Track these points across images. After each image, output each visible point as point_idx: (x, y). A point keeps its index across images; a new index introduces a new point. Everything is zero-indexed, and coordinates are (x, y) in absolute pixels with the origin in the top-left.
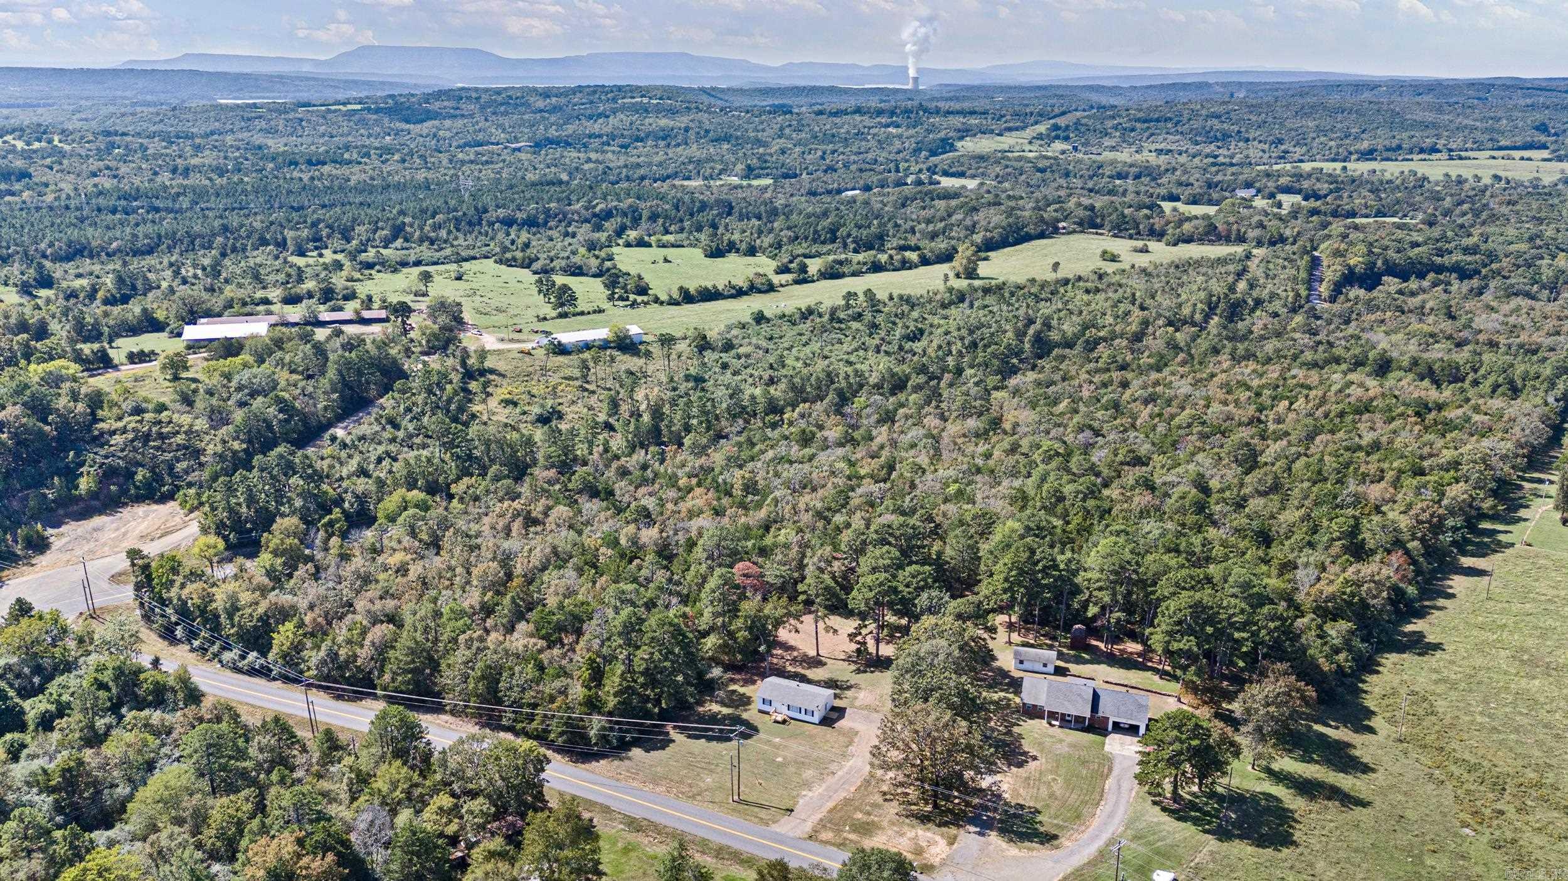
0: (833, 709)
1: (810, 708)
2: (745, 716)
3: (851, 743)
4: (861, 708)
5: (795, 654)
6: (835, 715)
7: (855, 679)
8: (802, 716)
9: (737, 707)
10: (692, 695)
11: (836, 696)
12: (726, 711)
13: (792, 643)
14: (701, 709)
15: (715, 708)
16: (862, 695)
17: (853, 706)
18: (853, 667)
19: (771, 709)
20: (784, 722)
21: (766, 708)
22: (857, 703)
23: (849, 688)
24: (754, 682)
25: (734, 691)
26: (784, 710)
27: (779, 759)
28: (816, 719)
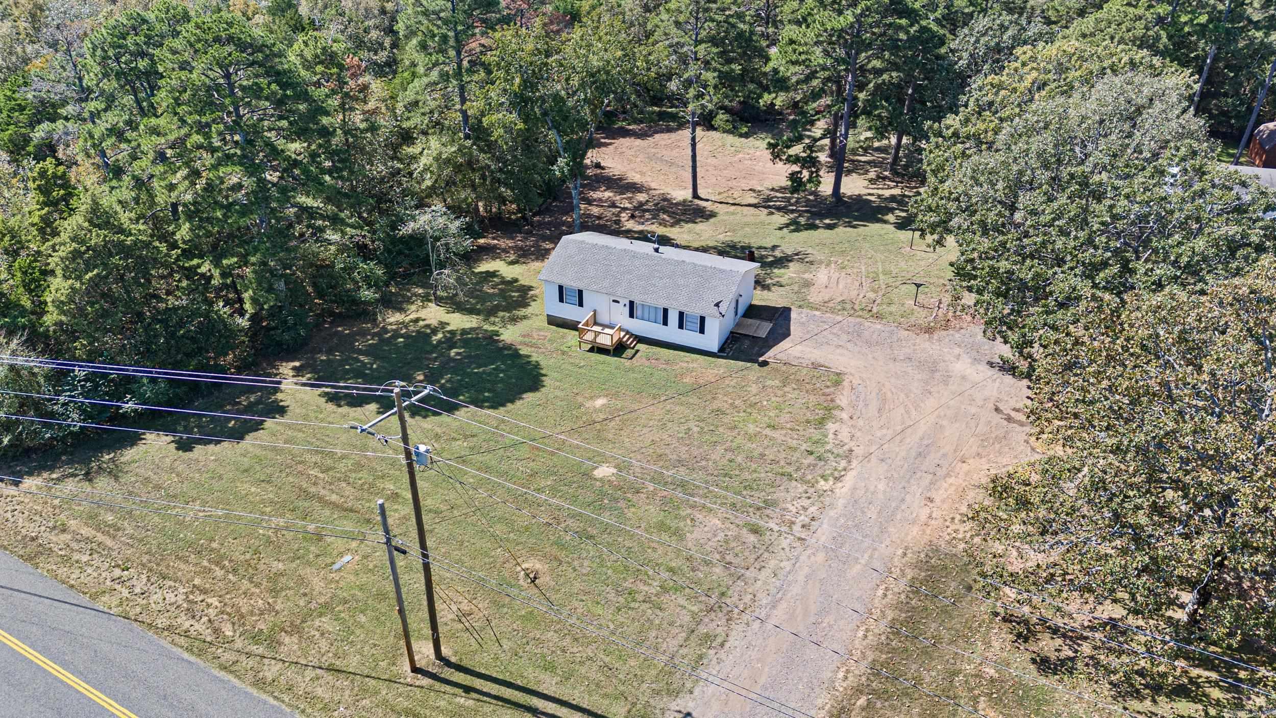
0: (753, 312)
1: (694, 310)
2: (509, 334)
3: (828, 412)
4: (824, 306)
5: (642, 197)
6: (763, 329)
7: (791, 242)
8: (671, 333)
9: (490, 313)
10: (368, 280)
11: (759, 283)
12: (459, 321)
13: (635, 178)
14: (394, 318)
15: (433, 314)
16: (822, 276)
17: (805, 304)
18: (780, 219)
19: (581, 315)
20: (619, 349)
21: (568, 312)
22: (814, 296)
23: (782, 262)
24: (542, 255)
25: (493, 274)
26: (620, 316)
27: (604, 471)
28: (712, 340)
